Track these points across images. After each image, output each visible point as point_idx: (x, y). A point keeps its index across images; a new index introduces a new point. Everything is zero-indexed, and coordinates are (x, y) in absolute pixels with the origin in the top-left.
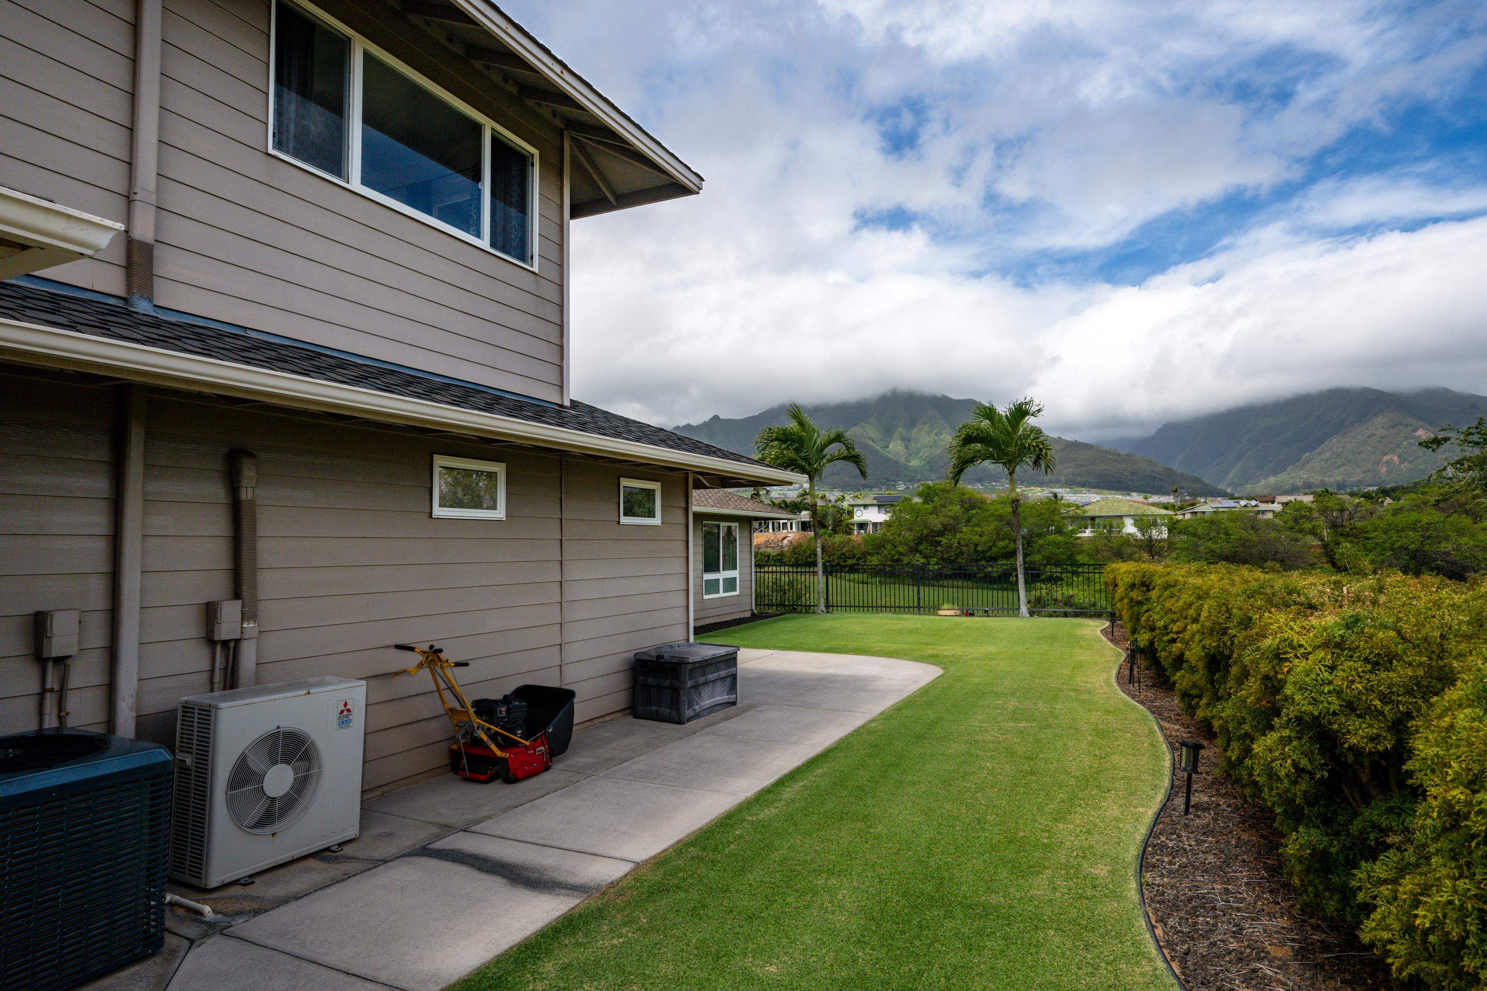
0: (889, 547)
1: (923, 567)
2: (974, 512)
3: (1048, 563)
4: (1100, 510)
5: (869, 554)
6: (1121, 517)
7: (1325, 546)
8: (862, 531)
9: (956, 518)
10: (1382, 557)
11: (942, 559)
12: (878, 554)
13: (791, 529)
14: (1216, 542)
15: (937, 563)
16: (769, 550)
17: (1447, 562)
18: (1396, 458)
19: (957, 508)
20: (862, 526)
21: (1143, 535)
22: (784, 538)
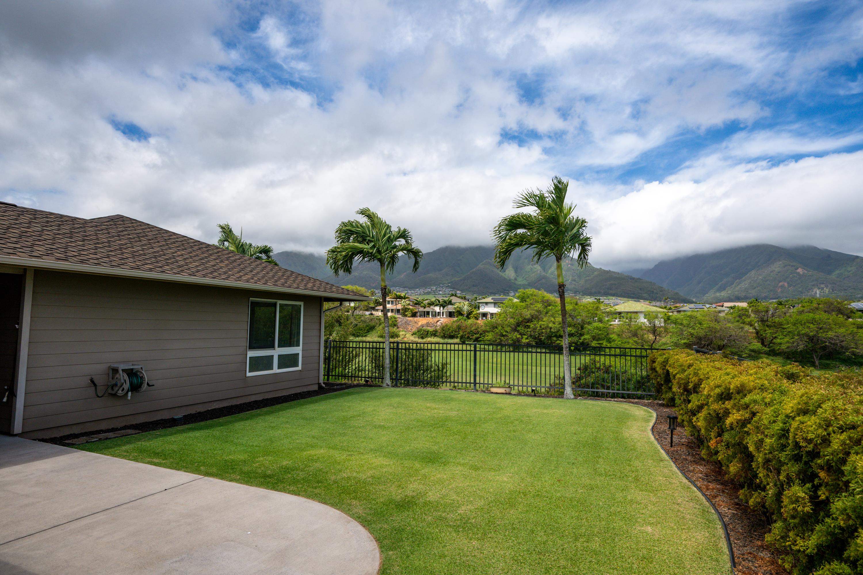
0: (500, 328)
1: (518, 340)
2: (550, 308)
3: (594, 339)
4: (624, 309)
5: (488, 332)
6: (636, 312)
7: (757, 333)
8: (484, 318)
9: (539, 311)
10: (793, 340)
11: (531, 336)
12: (492, 331)
13: (443, 316)
14: (694, 329)
15: (527, 339)
16: (429, 329)
17: (831, 344)
18: (786, 284)
19: (539, 306)
20: (484, 315)
21: (650, 324)
22: (438, 321)
